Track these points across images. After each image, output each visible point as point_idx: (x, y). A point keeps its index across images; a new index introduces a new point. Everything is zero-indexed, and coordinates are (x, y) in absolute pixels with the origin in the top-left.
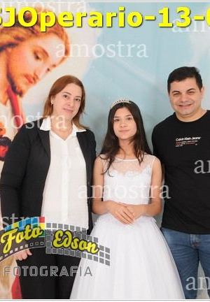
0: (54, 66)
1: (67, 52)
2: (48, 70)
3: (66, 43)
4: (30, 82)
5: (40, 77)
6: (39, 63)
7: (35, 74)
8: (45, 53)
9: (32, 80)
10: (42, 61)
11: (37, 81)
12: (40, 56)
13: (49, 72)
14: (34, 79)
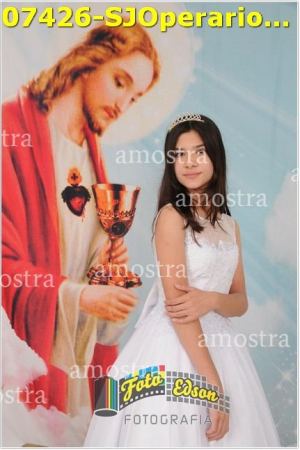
0: (140, 94)
1: (155, 76)
2: (133, 100)
3: (155, 64)
4: (111, 117)
5: (122, 109)
6: (121, 91)
7: (116, 105)
8: (129, 78)
9: (113, 114)
10: (125, 89)
11: (119, 114)
12: (122, 82)
13: (134, 103)
14: (115, 113)
